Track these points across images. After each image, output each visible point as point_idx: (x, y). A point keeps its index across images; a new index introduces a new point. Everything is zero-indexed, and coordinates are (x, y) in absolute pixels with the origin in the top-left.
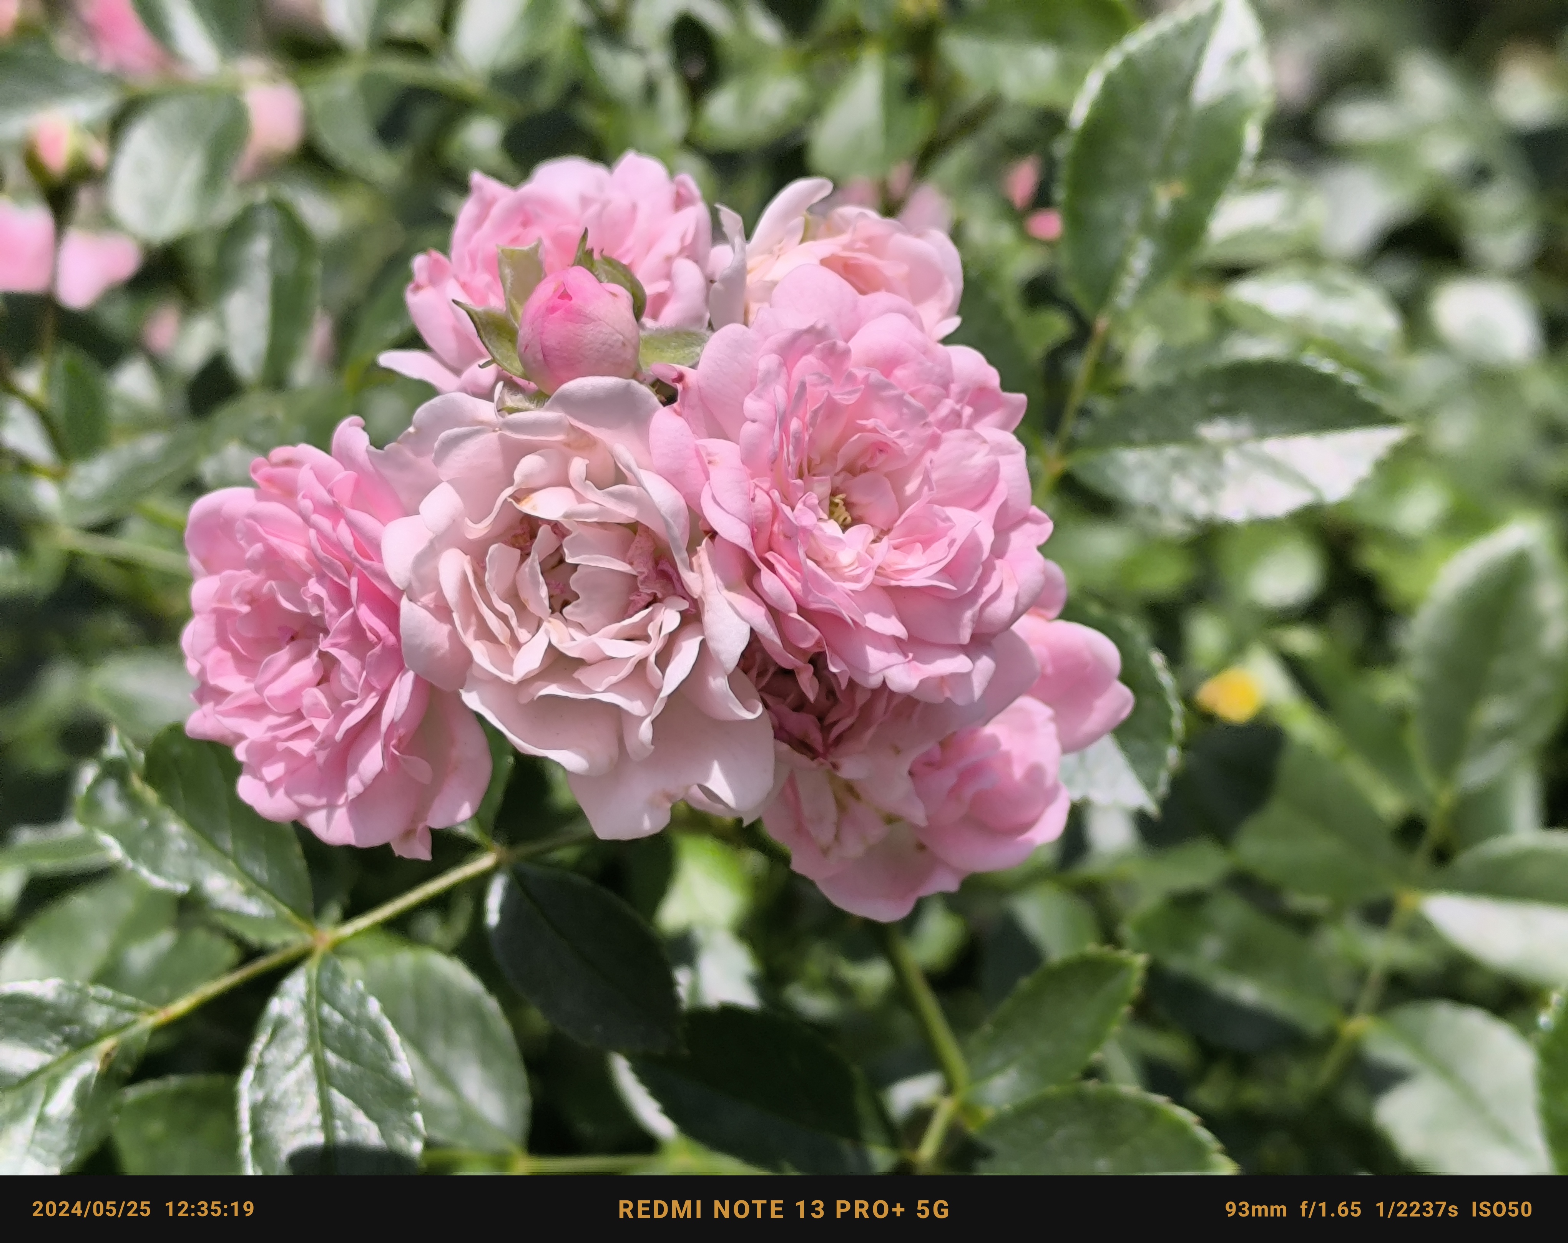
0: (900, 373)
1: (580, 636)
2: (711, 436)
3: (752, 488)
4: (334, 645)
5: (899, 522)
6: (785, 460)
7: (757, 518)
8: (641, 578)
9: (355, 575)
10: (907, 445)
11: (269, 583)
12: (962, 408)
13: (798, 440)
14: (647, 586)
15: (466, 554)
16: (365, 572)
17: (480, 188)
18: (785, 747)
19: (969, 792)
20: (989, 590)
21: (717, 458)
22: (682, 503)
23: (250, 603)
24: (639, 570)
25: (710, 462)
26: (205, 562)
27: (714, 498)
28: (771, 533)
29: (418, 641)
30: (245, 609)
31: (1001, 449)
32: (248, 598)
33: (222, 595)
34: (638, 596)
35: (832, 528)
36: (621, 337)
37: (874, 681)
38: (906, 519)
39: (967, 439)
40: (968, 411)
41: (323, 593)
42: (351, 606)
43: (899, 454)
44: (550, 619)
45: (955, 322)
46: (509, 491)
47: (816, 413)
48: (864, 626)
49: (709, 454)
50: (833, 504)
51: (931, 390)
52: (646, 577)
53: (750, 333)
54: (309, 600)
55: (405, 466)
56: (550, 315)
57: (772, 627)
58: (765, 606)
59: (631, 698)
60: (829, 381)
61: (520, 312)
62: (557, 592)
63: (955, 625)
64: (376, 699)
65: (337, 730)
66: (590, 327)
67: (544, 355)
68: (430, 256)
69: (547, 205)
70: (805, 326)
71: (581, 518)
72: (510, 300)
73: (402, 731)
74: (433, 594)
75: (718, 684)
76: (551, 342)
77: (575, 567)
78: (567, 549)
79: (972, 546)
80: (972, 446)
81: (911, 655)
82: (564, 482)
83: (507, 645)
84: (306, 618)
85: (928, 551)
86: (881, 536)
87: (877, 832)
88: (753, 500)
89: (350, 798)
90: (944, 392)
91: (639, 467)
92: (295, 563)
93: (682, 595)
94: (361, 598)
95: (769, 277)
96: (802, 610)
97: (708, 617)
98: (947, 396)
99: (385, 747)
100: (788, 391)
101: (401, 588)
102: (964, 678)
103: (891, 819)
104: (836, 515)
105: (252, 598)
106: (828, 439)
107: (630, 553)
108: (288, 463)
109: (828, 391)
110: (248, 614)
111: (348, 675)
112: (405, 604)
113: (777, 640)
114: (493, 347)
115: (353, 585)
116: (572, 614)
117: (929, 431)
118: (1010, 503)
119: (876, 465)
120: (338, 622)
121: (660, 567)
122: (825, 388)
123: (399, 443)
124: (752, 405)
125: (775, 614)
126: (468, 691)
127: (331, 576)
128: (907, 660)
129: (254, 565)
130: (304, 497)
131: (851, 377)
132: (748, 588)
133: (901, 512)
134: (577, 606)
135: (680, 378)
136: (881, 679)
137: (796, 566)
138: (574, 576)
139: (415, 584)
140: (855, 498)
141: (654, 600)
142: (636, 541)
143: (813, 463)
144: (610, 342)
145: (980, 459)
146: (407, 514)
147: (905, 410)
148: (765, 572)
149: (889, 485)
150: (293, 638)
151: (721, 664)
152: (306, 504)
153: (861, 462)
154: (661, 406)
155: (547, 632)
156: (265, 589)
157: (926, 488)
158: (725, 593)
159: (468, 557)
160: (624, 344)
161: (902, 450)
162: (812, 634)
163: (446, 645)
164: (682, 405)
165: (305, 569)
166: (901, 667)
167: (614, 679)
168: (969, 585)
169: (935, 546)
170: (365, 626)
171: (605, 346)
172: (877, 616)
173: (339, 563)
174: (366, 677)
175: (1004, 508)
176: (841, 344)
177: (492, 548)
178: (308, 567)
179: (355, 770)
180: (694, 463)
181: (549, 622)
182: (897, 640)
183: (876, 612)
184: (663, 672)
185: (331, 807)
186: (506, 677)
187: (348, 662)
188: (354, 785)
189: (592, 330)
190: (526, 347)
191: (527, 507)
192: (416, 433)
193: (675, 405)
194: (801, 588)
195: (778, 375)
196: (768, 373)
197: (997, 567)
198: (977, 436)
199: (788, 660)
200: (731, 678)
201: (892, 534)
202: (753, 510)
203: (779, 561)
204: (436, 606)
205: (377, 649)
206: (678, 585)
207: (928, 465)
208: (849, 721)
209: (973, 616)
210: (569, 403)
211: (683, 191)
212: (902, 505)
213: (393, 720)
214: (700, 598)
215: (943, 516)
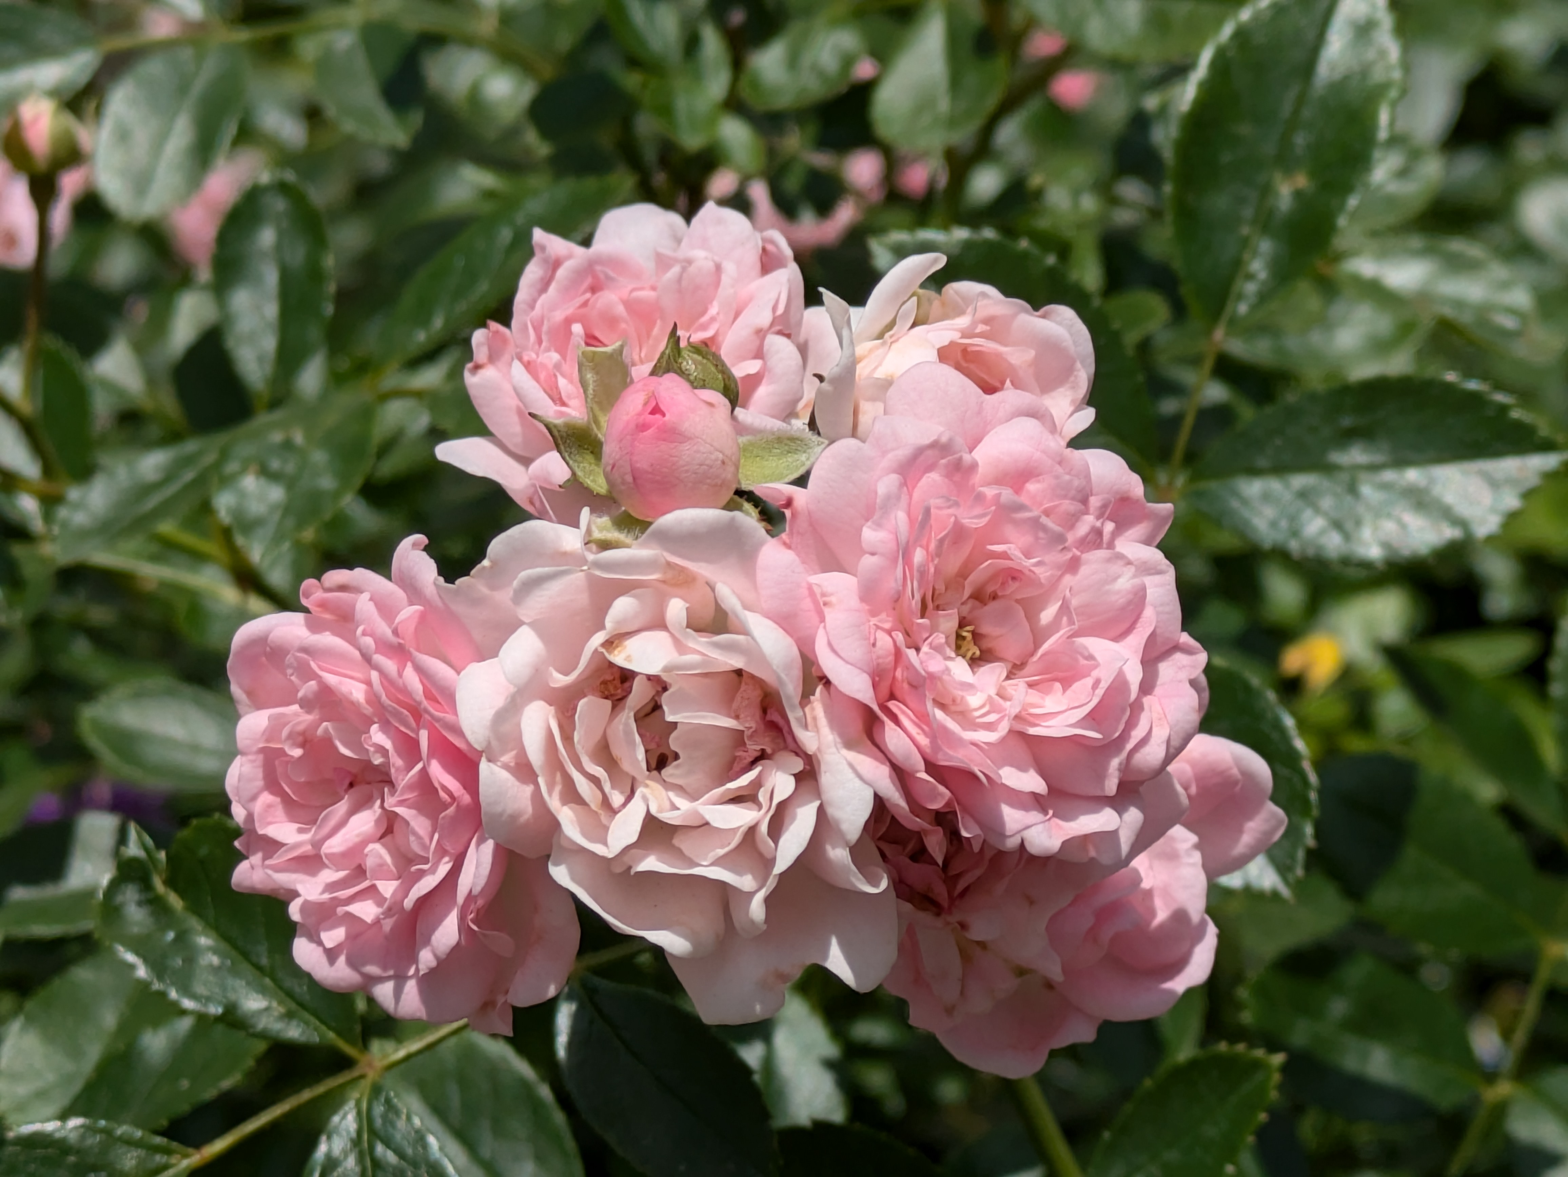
0: (1032, 487)
1: (683, 804)
2: (825, 570)
3: (873, 631)
4: (401, 803)
5: (1035, 658)
6: (909, 596)
7: (878, 664)
8: (747, 733)
9: (424, 727)
10: (1043, 574)
11: (325, 724)
12: (1102, 524)
13: (923, 573)
14: (755, 741)
15: (551, 705)
16: (437, 725)
17: (543, 248)
18: (908, 907)
19: (1107, 934)
20: (1137, 734)
21: (833, 599)
22: (795, 651)
23: (302, 745)
24: (747, 725)
25: (825, 604)
26: (249, 694)
27: (830, 645)
28: (894, 678)
29: (499, 809)
30: (297, 752)
31: (1147, 569)
32: (300, 739)
33: (272, 732)
34: (745, 751)
35: (959, 669)
36: (721, 456)
37: (1012, 843)
38: (1042, 656)
39: (1109, 560)
40: (1109, 527)
41: (388, 744)
42: (420, 759)
43: (1034, 582)
44: (648, 782)
45: (1088, 416)
46: (598, 639)
47: (941, 541)
48: (999, 782)
49: (823, 595)
50: (959, 637)
51: (1068, 506)
52: (755, 731)
53: (867, 449)
54: (372, 749)
55: (478, 602)
56: (641, 434)
57: (897, 790)
58: (888, 764)
59: (739, 873)
60: (956, 504)
61: (603, 420)
62: (653, 746)
63: (1101, 776)
64: (449, 866)
65: (406, 896)
66: (686, 446)
67: (634, 479)
68: (489, 329)
69: (617, 264)
70: (927, 441)
71: (682, 670)
72: (592, 408)
73: (480, 902)
74: (514, 753)
75: (838, 854)
76: (643, 464)
77: (674, 725)
78: (666, 705)
79: (1119, 684)
80: (1115, 568)
81: (1051, 812)
82: (659, 624)
83: (600, 812)
84: (367, 765)
85: (1069, 692)
86: (1014, 671)
87: (1007, 984)
88: (874, 645)
89: (421, 973)
90: (1083, 507)
91: (746, 607)
92: (354, 704)
93: (794, 750)
94: (431, 754)
95: (880, 374)
96: (931, 767)
97: (826, 779)
98: (1087, 512)
99: (462, 919)
100: (909, 514)
101: (479, 748)
102: (1113, 835)
103: (1021, 972)
104: (963, 649)
105: (305, 740)
106: (954, 563)
107: (735, 705)
108: (343, 588)
109: (956, 517)
110: (300, 758)
111: (419, 837)
112: (484, 767)
113: (903, 803)
114: (575, 461)
115: (424, 737)
116: (671, 775)
117: (1069, 555)
118: (1158, 631)
119: (1008, 592)
120: (405, 778)
121: (768, 718)
122: (951, 511)
123: (472, 577)
124: (870, 535)
125: (901, 774)
126: (556, 864)
127: (397, 725)
128: (1048, 817)
129: (307, 704)
130: (364, 634)
131: (980, 498)
132: (869, 743)
133: (1037, 646)
134: (677, 766)
135: (789, 503)
136: (1019, 841)
137: (923, 719)
138: (673, 735)
139: (494, 744)
140: (986, 629)
141: (762, 756)
142: (742, 689)
143: (937, 592)
144: (708, 462)
145: (1125, 582)
146: (482, 658)
147: (1041, 534)
148: (889, 724)
149: (1022, 613)
150: (351, 785)
151: (840, 834)
152: (368, 641)
153: (990, 589)
154: (769, 537)
155: (645, 799)
156: (320, 731)
157: (1065, 619)
158: (845, 752)
159: (552, 708)
160: (723, 463)
161: (1039, 579)
162: (941, 795)
163: (530, 810)
164: (791, 534)
165: (366, 712)
166: (1040, 827)
167: (721, 852)
168: (1115, 732)
169: (1077, 686)
170: (437, 785)
171: (703, 467)
172: (1013, 770)
173: (405, 712)
174: (438, 841)
175: (1152, 637)
176: (967, 458)
177: (582, 703)
178: (368, 710)
179: (427, 942)
180: (807, 604)
181: (647, 786)
182: (1035, 796)
183: (1012, 765)
184: (776, 843)
185: (400, 979)
186: (598, 849)
187: (419, 824)
188: (426, 958)
189: (688, 450)
190: (613, 467)
191: (619, 658)
192: (491, 567)
193: (784, 536)
194: (929, 744)
195: (898, 498)
196: (888, 497)
197: (1146, 706)
198: (1120, 557)
199: (915, 823)
200: (855, 850)
201: (1028, 669)
202: (874, 657)
203: (904, 712)
204: (517, 764)
205: (451, 810)
206: (789, 740)
207: (1068, 593)
208: (978, 872)
209: (1120, 764)
210: (666, 538)
211: (770, 247)
212: (1038, 637)
213: (471, 891)
214: (815, 755)
215: (1086, 654)
